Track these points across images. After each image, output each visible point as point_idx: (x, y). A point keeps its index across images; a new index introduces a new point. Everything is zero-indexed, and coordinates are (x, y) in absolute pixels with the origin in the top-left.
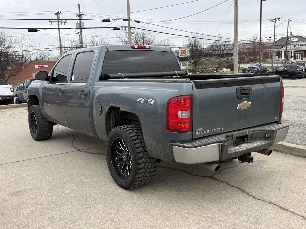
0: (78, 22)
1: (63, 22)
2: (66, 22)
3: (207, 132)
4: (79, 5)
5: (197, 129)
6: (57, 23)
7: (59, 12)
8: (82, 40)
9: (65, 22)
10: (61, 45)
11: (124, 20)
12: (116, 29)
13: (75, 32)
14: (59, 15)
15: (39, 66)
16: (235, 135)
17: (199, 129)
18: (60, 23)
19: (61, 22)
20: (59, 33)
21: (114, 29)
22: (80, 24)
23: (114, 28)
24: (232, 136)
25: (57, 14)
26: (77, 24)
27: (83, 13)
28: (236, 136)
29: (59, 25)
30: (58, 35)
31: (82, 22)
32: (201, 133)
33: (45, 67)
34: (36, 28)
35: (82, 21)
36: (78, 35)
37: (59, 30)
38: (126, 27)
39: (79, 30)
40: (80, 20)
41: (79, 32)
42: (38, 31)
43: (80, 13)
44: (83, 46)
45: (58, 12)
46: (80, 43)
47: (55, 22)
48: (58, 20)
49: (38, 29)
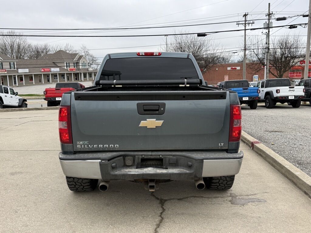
0: (266, 22)
1: (250, 23)
2: (254, 23)
3: (93, 146)
4: (269, 4)
5: (78, 142)
6: (244, 25)
7: (247, 14)
8: (269, 41)
9: (252, 23)
10: (245, 47)
11: (304, 16)
12: (292, 27)
13: (262, 32)
14: (247, 16)
15: (231, 68)
16: (137, 155)
17: (81, 142)
18: (246, 25)
19: (249, 24)
20: (245, 35)
21: (289, 28)
22: (268, 24)
23: (290, 26)
24: (134, 156)
25: (245, 15)
26: (265, 24)
27: (272, 12)
28: (140, 157)
29: (245, 26)
30: (244, 37)
31: (271, 22)
32: (84, 146)
33: (237, 69)
34: (205, 33)
35: (271, 20)
36: (266, 35)
37: (245, 32)
38: (306, 24)
39: (267, 31)
40: (269, 19)
41: (266, 33)
42: (206, 35)
43: (269, 12)
44: (269, 46)
45: (245, 13)
46: (266, 43)
47: (242, 24)
48: (246, 21)
49: (206, 34)
